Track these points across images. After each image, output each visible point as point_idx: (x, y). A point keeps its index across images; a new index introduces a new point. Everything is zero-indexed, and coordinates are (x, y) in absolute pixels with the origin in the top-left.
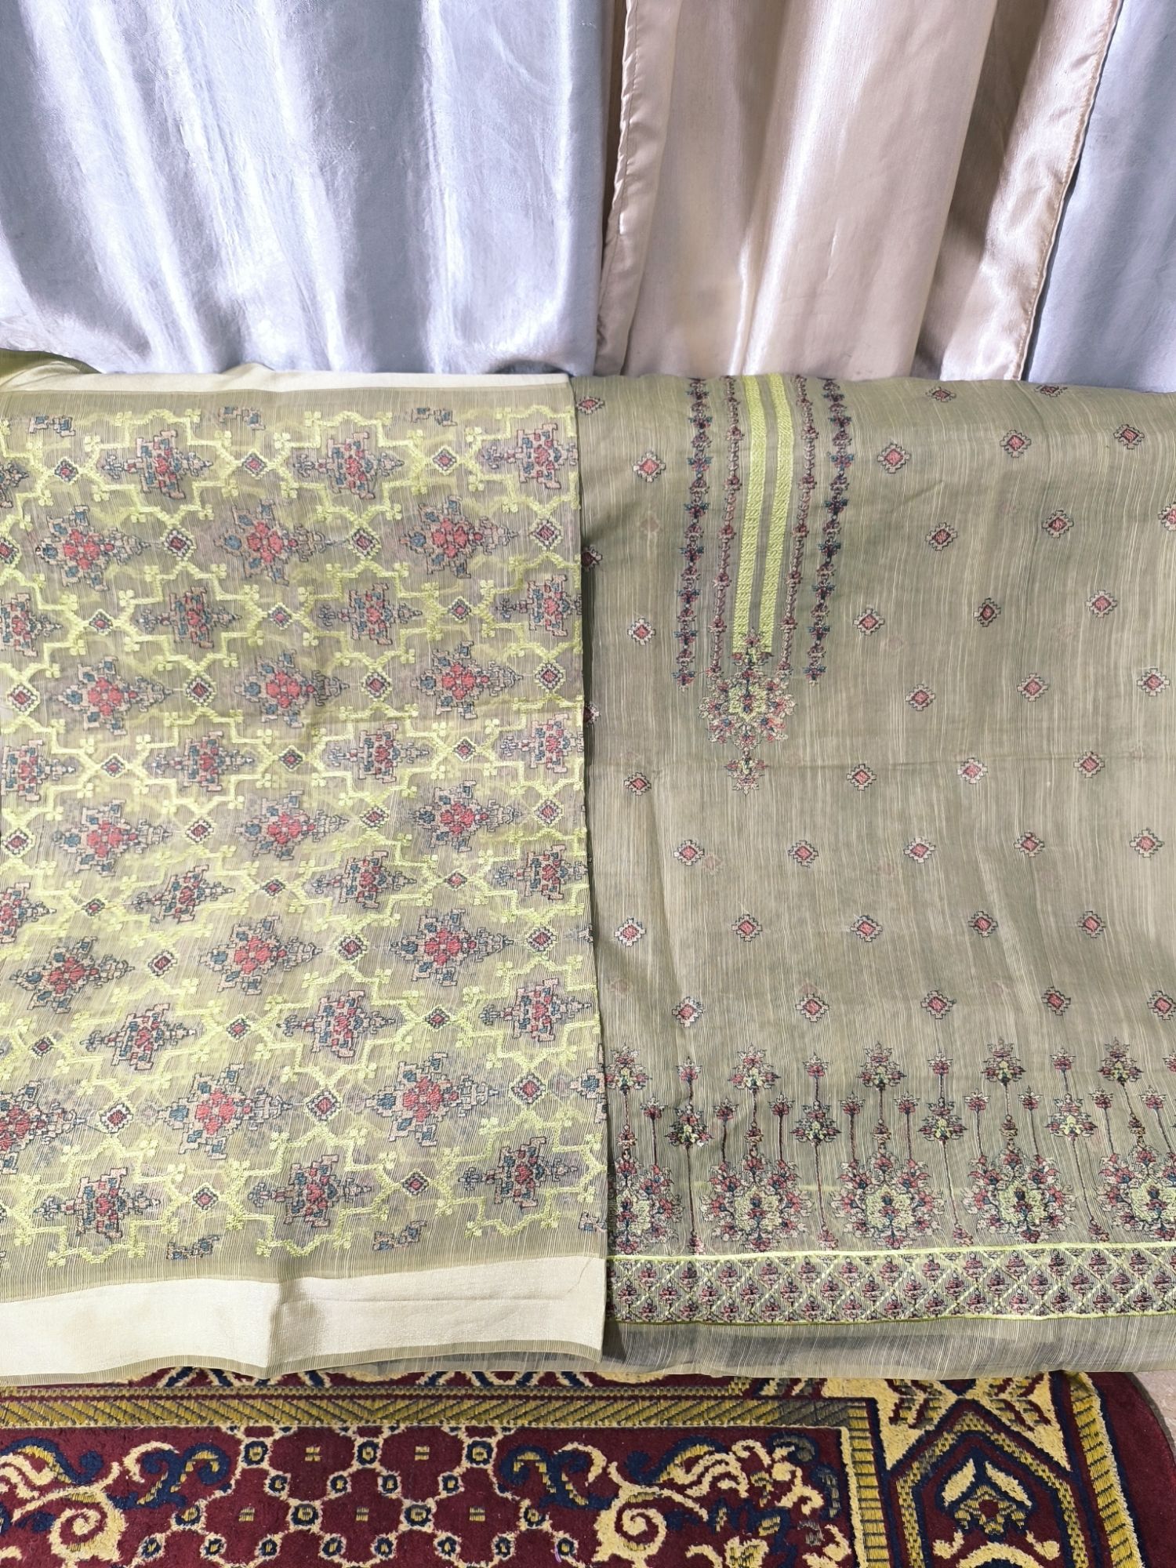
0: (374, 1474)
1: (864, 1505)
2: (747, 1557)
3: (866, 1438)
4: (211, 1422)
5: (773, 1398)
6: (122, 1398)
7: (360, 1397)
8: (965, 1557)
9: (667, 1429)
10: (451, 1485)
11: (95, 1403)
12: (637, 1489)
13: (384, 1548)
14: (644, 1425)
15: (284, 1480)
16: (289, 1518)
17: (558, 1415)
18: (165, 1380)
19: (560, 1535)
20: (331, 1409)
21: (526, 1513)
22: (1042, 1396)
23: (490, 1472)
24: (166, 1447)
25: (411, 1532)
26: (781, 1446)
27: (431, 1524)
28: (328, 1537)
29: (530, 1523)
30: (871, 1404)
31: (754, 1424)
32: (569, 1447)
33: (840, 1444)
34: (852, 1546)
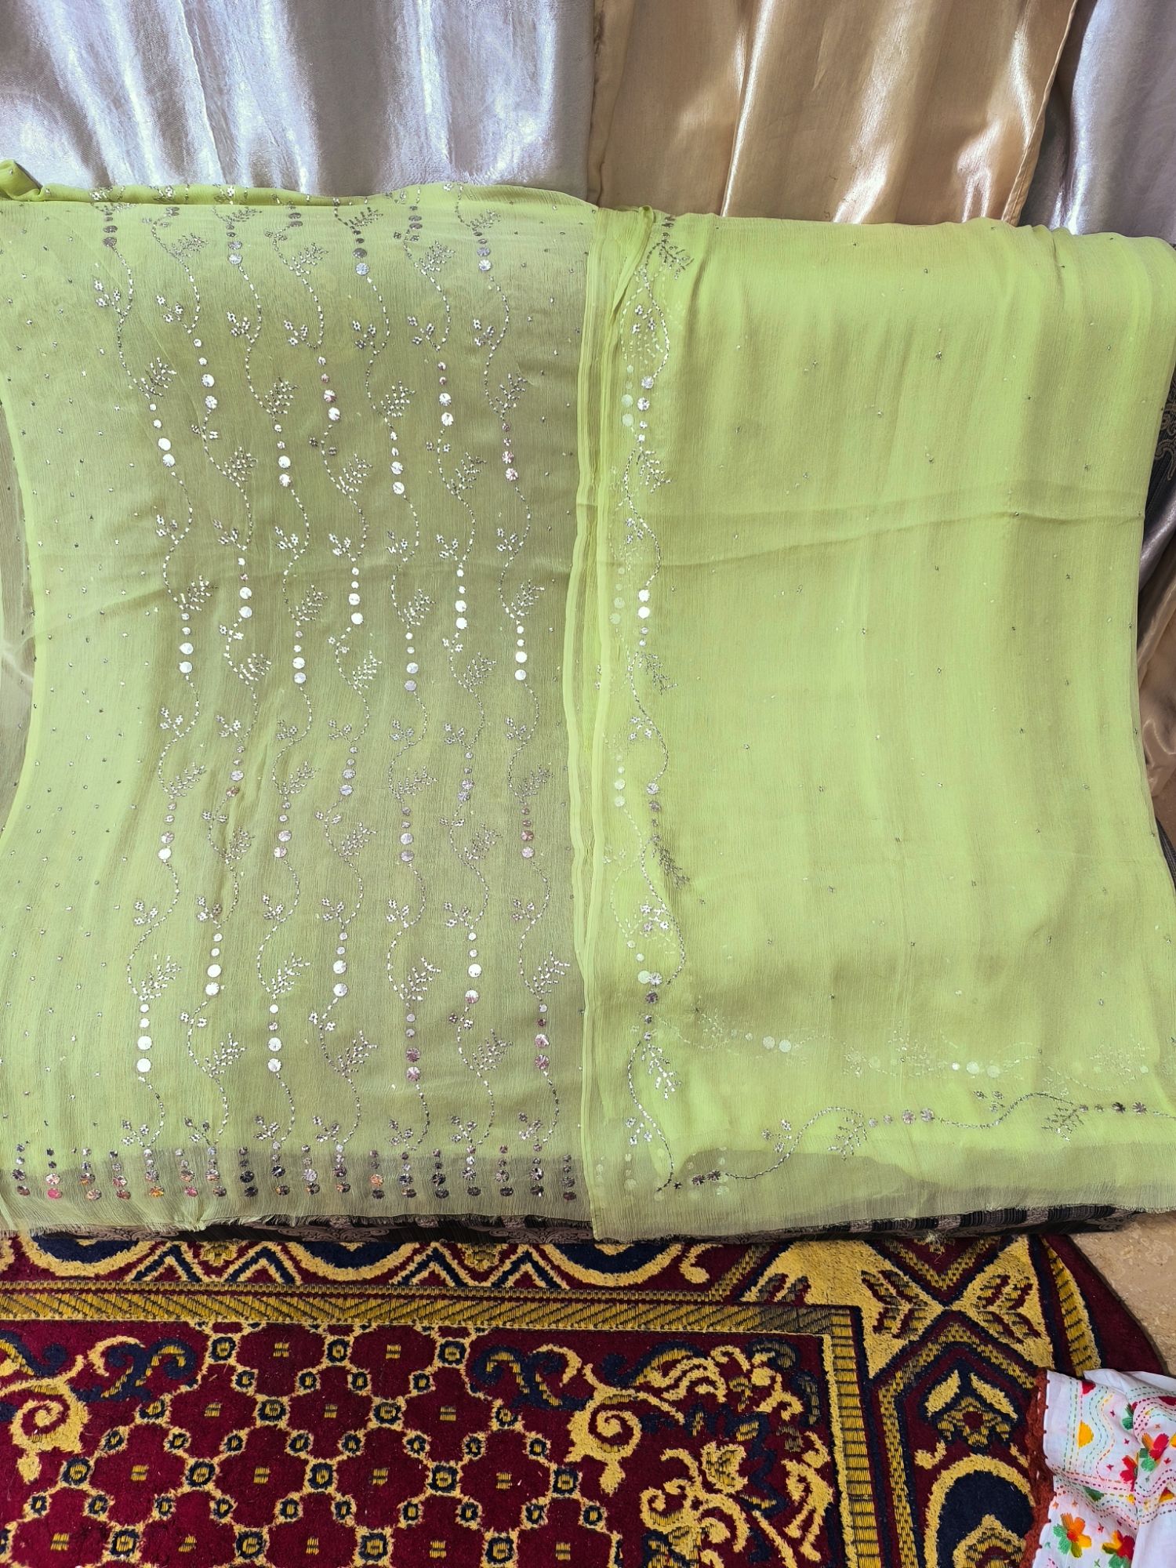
0: (344, 1372)
1: (845, 1413)
2: (724, 1462)
3: (849, 1346)
4: (178, 1317)
5: (754, 1304)
6: (88, 1291)
7: (332, 1295)
8: (947, 1468)
9: (645, 1332)
10: (422, 1383)
11: (59, 1296)
12: (612, 1391)
13: (352, 1445)
14: (621, 1328)
15: (251, 1375)
16: (256, 1413)
17: (534, 1316)
18: (134, 1272)
19: (533, 1435)
20: (302, 1306)
21: (498, 1413)
22: (1032, 1309)
23: (463, 1372)
24: (132, 1341)
25: (380, 1429)
26: (761, 1351)
27: (400, 1422)
28: (295, 1433)
29: (502, 1423)
30: (855, 1313)
31: (734, 1330)
32: (544, 1349)
33: (822, 1351)
34: (831, 1453)
